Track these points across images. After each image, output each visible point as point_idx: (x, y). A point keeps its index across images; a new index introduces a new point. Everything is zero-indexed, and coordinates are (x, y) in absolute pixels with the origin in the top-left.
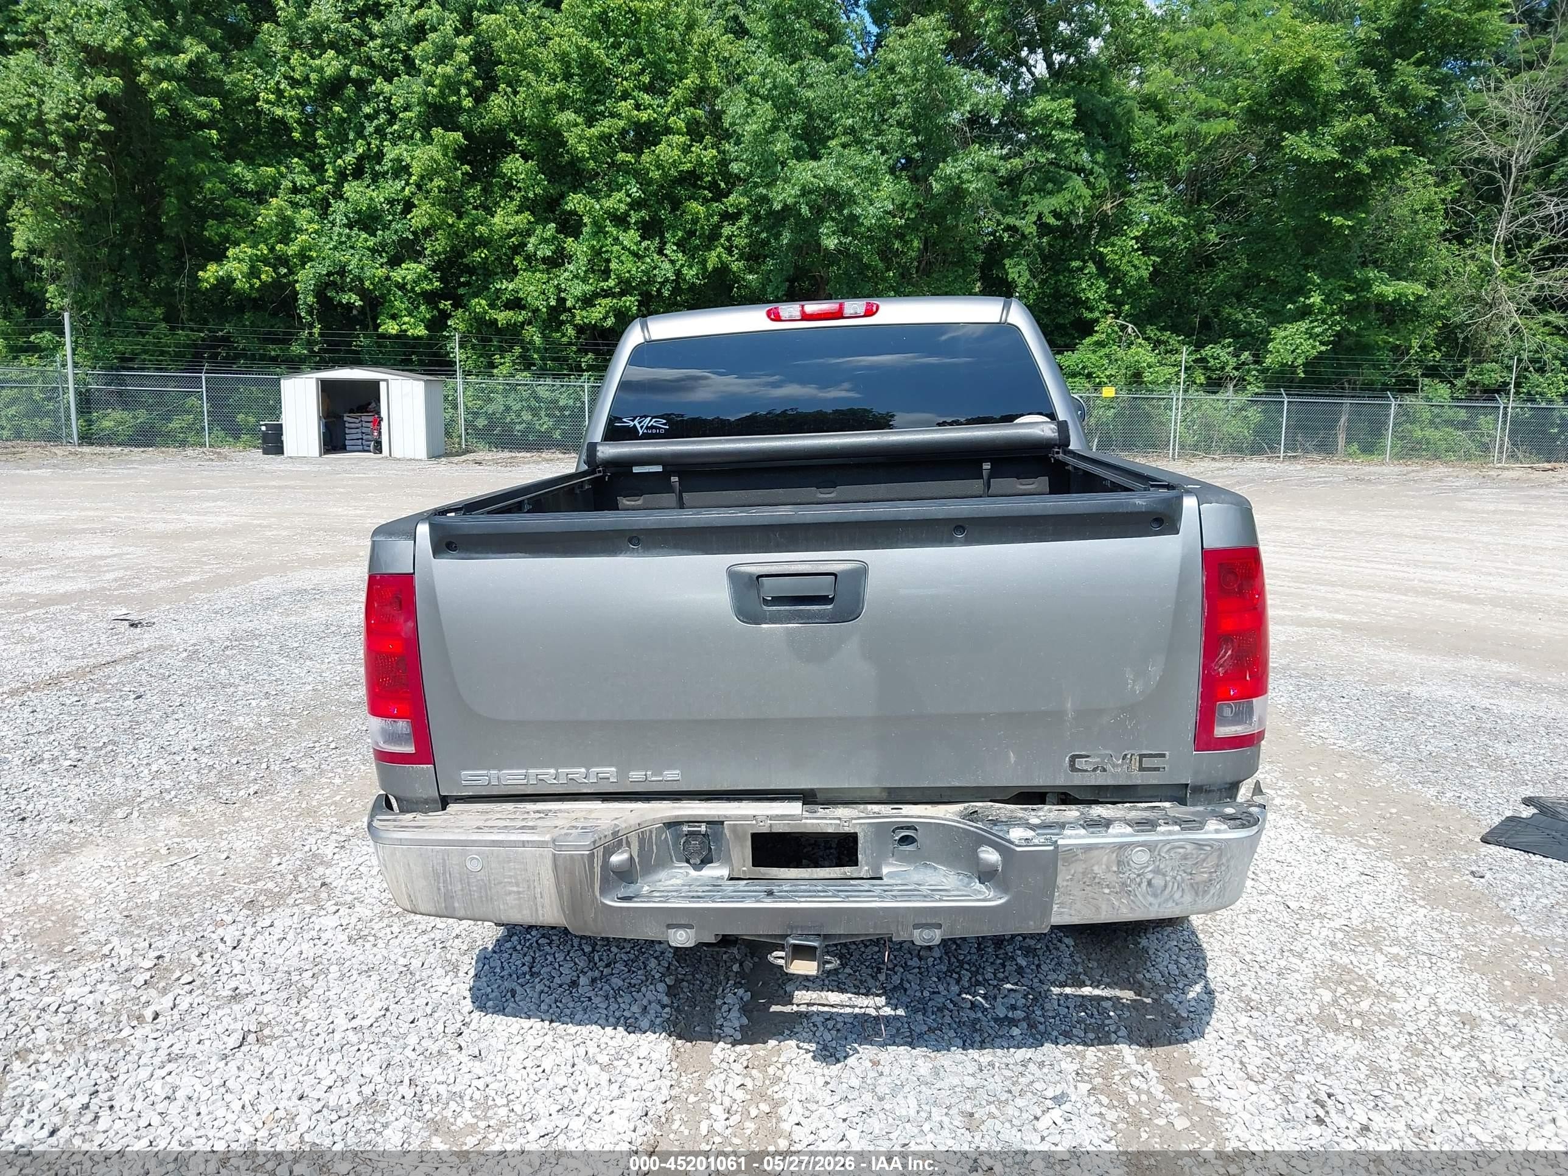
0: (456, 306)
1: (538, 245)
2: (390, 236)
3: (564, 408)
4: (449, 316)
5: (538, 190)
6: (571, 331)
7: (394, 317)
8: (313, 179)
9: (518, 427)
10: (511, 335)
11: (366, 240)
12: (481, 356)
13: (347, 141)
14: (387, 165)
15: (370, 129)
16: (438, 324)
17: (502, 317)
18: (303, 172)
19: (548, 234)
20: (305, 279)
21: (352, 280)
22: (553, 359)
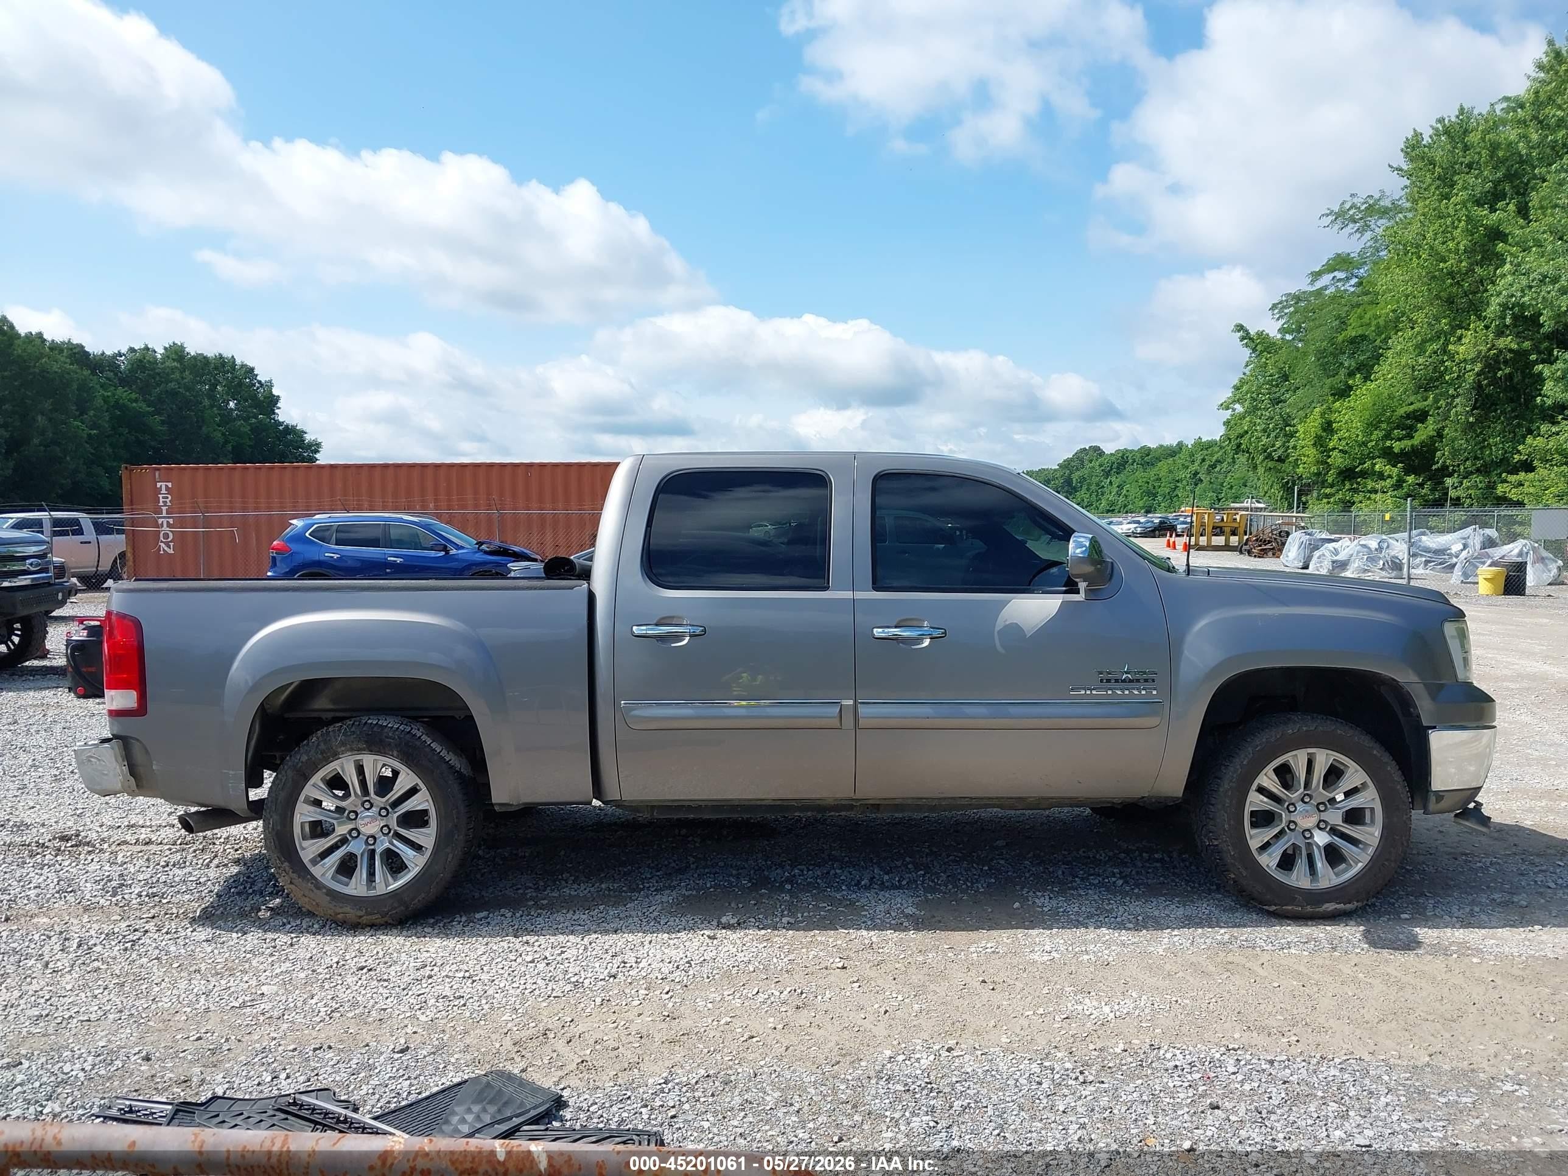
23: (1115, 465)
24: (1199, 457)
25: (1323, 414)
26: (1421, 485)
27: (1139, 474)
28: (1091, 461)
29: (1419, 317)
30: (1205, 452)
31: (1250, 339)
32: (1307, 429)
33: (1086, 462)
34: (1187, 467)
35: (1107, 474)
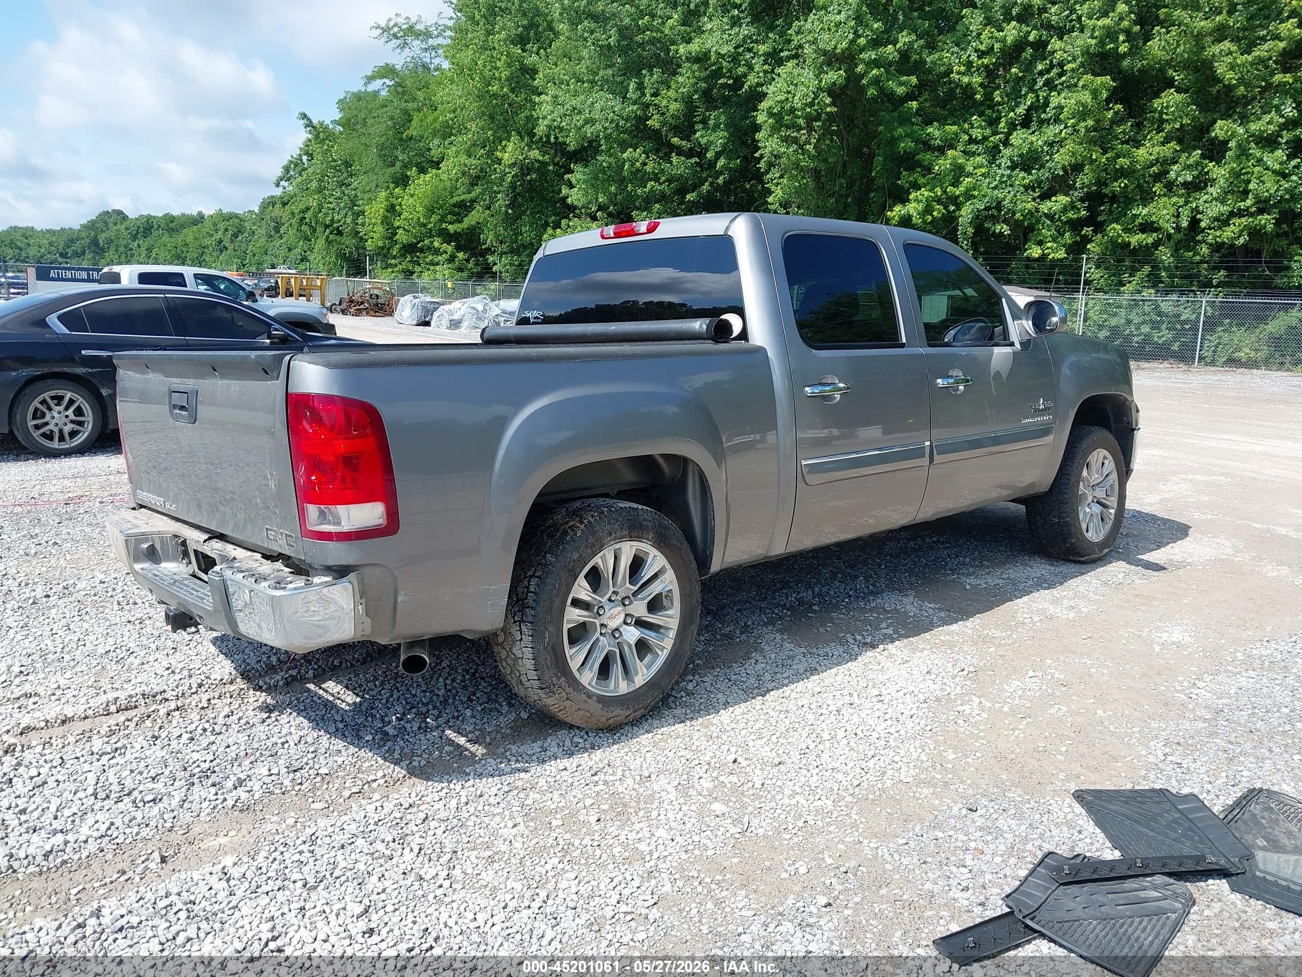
0: (1095, 232)
1: (1179, 174)
2: (1045, 174)
3: (1186, 322)
4: (1090, 241)
5: (1186, 121)
6: (1205, 250)
7: (1040, 243)
8: (988, 132)
9: (1135, 339)
10: (1143, 255)
11: (1024, 179)
12: (1114, 275)
13: (1021, 97)
14: (1050, 113)
15: (1040, 82)
16: (1077, 248)
17: (1135, 239)
18: (980, 127)
19: (1191, 161)
20: (966, 213)
21: (1007, 213)
22: (1182, 277)
23: (141, 230)
24: (222, 226)
25: (387, 199)
26: (467, 261)
27: (166, 239)
28: (115, 224)
29: (472, 126)
30: (227, 223)
31: (313, 127)
32: (375, 210)
33: (111, 225)
34: (212, 235)
35: (134, 238)
